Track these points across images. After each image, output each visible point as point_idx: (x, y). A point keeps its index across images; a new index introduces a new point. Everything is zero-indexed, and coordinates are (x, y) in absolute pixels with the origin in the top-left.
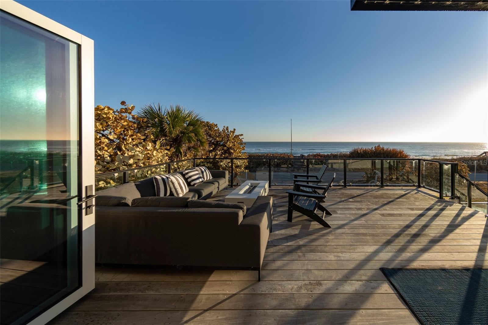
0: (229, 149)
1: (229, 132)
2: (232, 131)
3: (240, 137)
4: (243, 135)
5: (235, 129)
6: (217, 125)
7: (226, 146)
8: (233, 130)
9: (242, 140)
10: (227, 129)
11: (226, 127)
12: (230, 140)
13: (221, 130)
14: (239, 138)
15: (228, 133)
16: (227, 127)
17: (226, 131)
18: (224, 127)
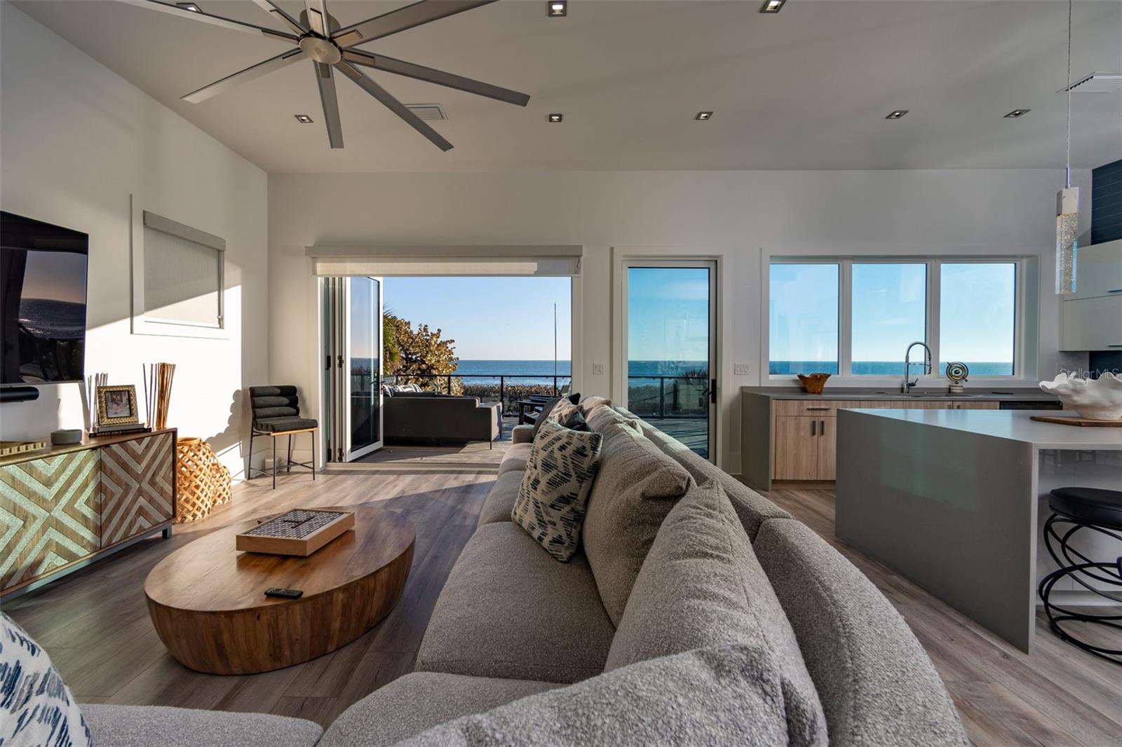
0: (431, 367)
1: (428, 335)
2: (435, 335)
3: (448, 345)
4: (453, 341)
5: (439, 330)
6: (409, 323)
7: (424, 362)
8: (435, 332)
9: (453, 350)
10: (425, 330)
11: (423, 326)
12: (431, 351)
13: (415, 332)
14: (447, 348)
15: (428, 338)
16: (426, 326)
17: (424, 334)
18: (421, 325)
